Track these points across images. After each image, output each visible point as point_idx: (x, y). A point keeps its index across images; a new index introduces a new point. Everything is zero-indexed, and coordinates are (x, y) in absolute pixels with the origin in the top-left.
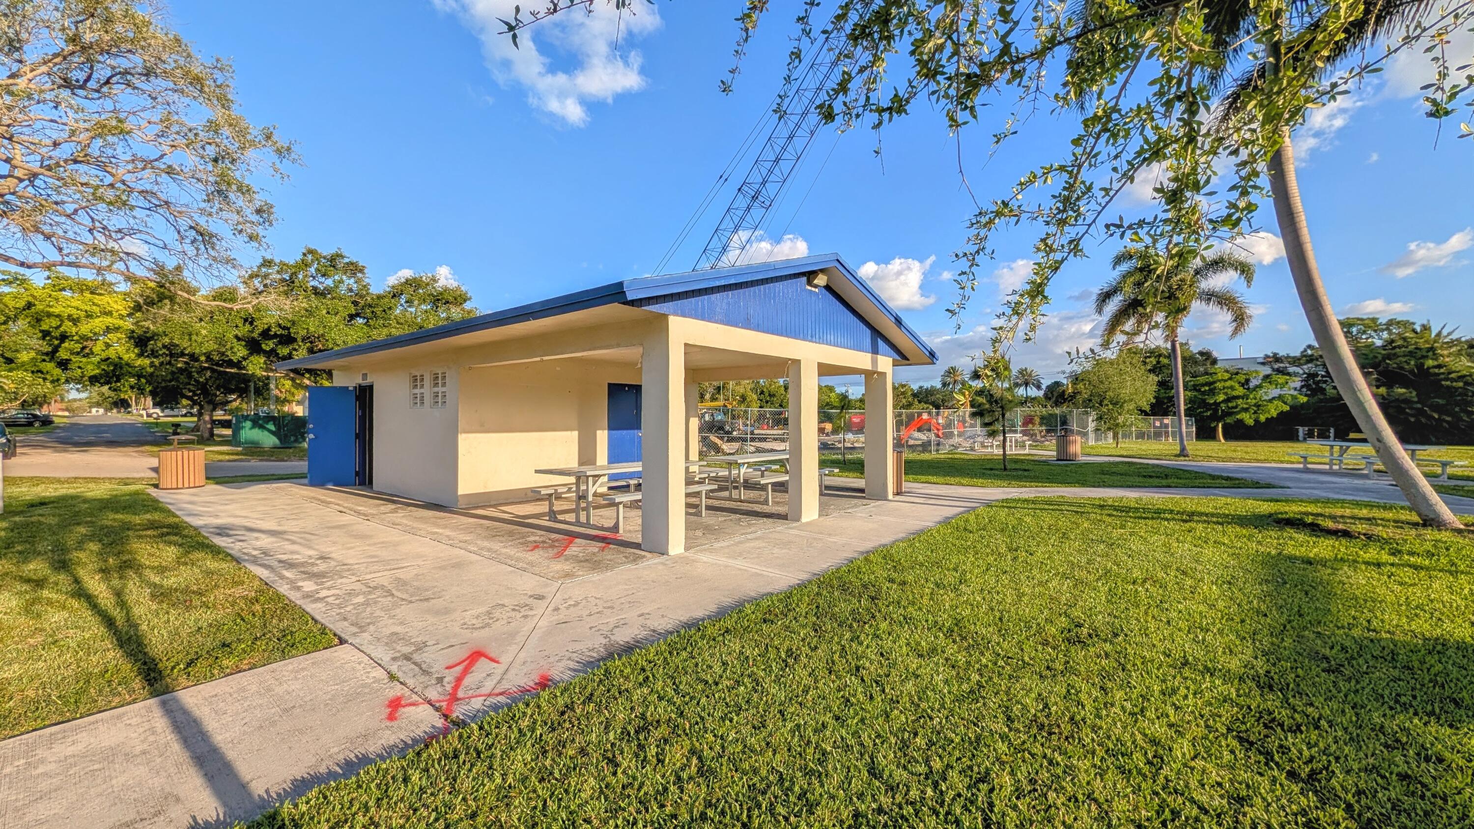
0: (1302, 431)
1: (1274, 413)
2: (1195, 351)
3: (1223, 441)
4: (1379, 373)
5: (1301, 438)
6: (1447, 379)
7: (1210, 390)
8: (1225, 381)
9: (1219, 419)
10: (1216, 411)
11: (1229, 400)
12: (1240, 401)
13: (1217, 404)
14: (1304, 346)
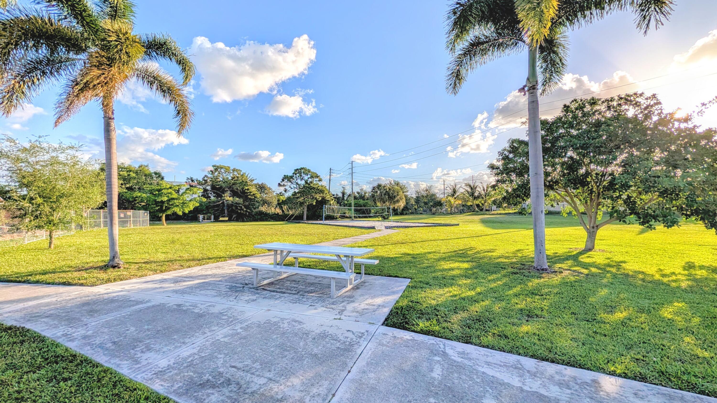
0: (201, 217)
1: (192, 208)
2: (152, 171)
3: (165, 225)
4: (230, 191)
5: (201, 220)
6: (250, 195)
7: (159, 194)
8: (168, 189)
9: (164, 211)
10: (162, 207)
11: (169, 200)
12: (176, 201)
13: (162, 202)
14: (204, 176)
